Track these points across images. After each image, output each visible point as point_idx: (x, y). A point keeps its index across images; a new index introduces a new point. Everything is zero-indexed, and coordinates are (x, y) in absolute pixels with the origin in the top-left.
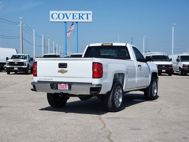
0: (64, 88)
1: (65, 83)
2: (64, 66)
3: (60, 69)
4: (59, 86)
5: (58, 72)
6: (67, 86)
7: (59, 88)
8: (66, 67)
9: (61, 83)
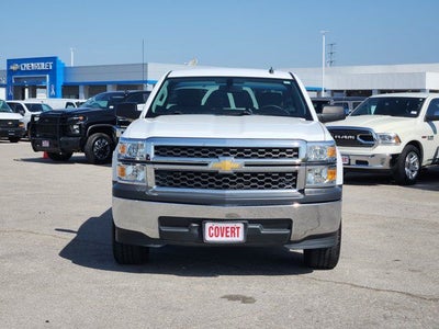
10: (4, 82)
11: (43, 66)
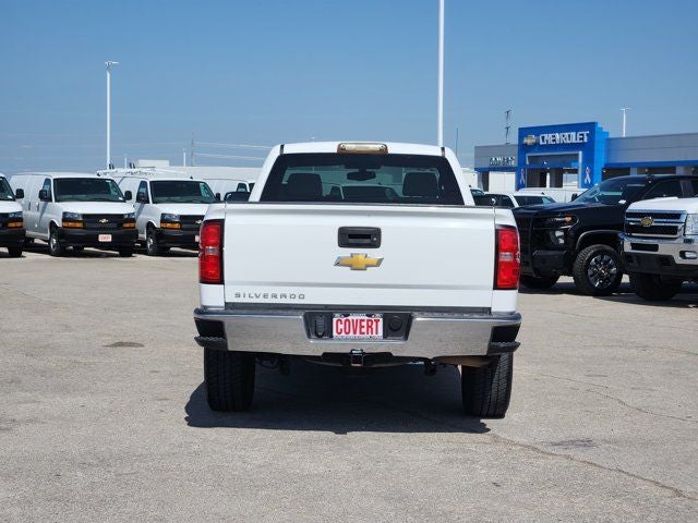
0: (364, 330)
1: (369, 310)
2: (367, 241)
3: (347, 252)
4: (338, 324)
5: (337, 264)
6: (377, 321)
7: (335, 334)
8: (376, 245)
9: (346, 310)
10: (513, 163)
11: (573, 137)
